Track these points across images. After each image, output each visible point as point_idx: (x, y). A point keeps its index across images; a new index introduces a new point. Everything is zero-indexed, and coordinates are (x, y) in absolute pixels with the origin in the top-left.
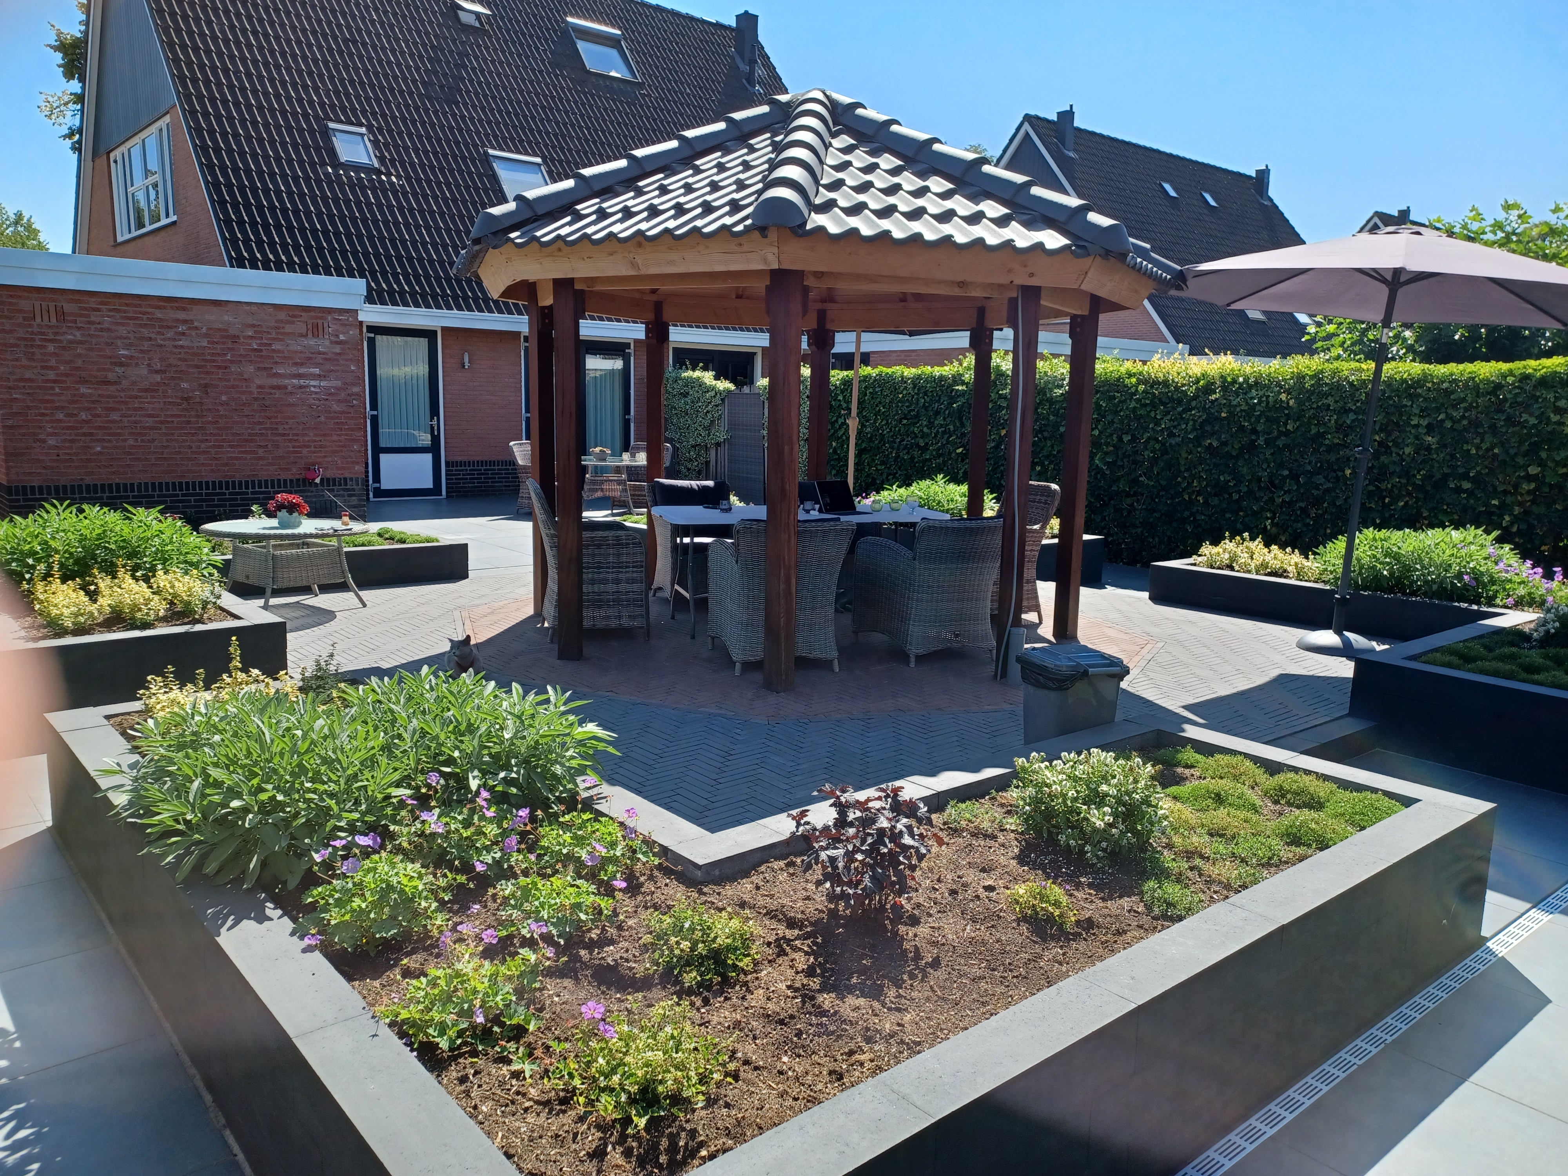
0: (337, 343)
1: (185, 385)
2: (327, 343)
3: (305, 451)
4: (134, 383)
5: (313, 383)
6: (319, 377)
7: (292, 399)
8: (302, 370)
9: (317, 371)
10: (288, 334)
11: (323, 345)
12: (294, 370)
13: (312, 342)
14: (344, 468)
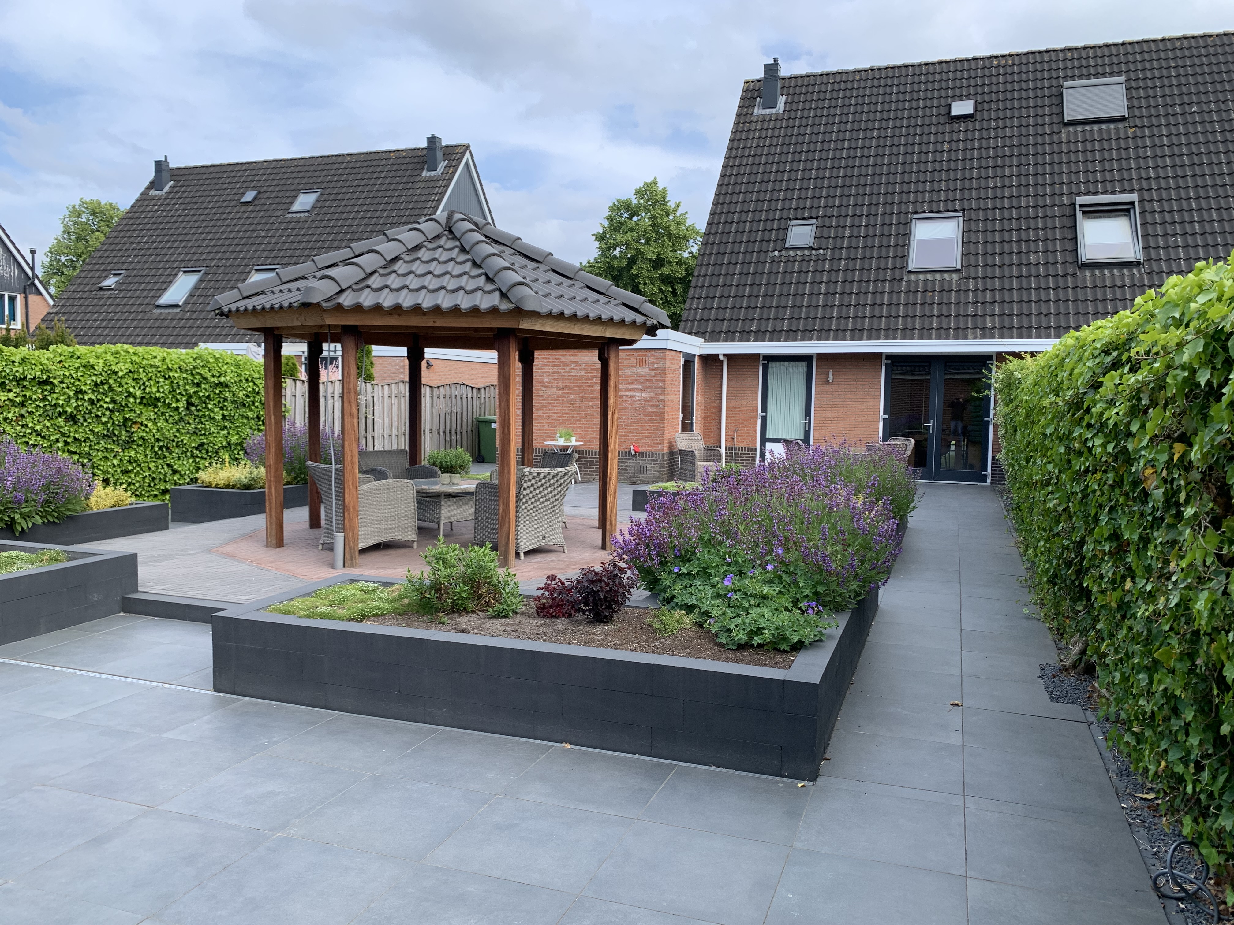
0: (652, 370)
1: (572, 396)
2: (647, 369)
3: (630, 435)
4: (549, 396)
5: (638, 394)
6: (641, 391)
7: (625, 404)
8: (632, 387)
9: (640, 387)
10: (625, 366)
11: (644, 371)
12: (628, 387)
13: (638, 369)
14: (653, 447)
